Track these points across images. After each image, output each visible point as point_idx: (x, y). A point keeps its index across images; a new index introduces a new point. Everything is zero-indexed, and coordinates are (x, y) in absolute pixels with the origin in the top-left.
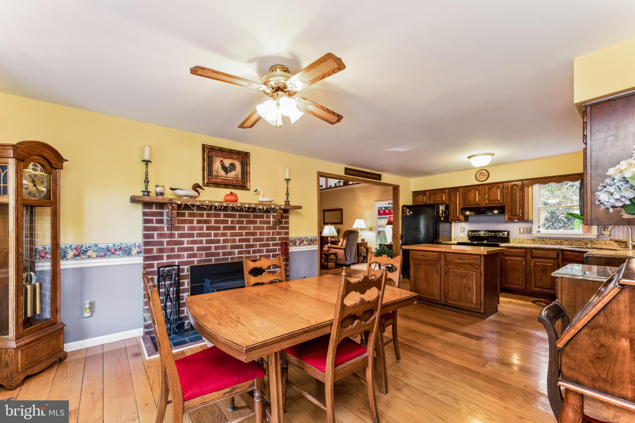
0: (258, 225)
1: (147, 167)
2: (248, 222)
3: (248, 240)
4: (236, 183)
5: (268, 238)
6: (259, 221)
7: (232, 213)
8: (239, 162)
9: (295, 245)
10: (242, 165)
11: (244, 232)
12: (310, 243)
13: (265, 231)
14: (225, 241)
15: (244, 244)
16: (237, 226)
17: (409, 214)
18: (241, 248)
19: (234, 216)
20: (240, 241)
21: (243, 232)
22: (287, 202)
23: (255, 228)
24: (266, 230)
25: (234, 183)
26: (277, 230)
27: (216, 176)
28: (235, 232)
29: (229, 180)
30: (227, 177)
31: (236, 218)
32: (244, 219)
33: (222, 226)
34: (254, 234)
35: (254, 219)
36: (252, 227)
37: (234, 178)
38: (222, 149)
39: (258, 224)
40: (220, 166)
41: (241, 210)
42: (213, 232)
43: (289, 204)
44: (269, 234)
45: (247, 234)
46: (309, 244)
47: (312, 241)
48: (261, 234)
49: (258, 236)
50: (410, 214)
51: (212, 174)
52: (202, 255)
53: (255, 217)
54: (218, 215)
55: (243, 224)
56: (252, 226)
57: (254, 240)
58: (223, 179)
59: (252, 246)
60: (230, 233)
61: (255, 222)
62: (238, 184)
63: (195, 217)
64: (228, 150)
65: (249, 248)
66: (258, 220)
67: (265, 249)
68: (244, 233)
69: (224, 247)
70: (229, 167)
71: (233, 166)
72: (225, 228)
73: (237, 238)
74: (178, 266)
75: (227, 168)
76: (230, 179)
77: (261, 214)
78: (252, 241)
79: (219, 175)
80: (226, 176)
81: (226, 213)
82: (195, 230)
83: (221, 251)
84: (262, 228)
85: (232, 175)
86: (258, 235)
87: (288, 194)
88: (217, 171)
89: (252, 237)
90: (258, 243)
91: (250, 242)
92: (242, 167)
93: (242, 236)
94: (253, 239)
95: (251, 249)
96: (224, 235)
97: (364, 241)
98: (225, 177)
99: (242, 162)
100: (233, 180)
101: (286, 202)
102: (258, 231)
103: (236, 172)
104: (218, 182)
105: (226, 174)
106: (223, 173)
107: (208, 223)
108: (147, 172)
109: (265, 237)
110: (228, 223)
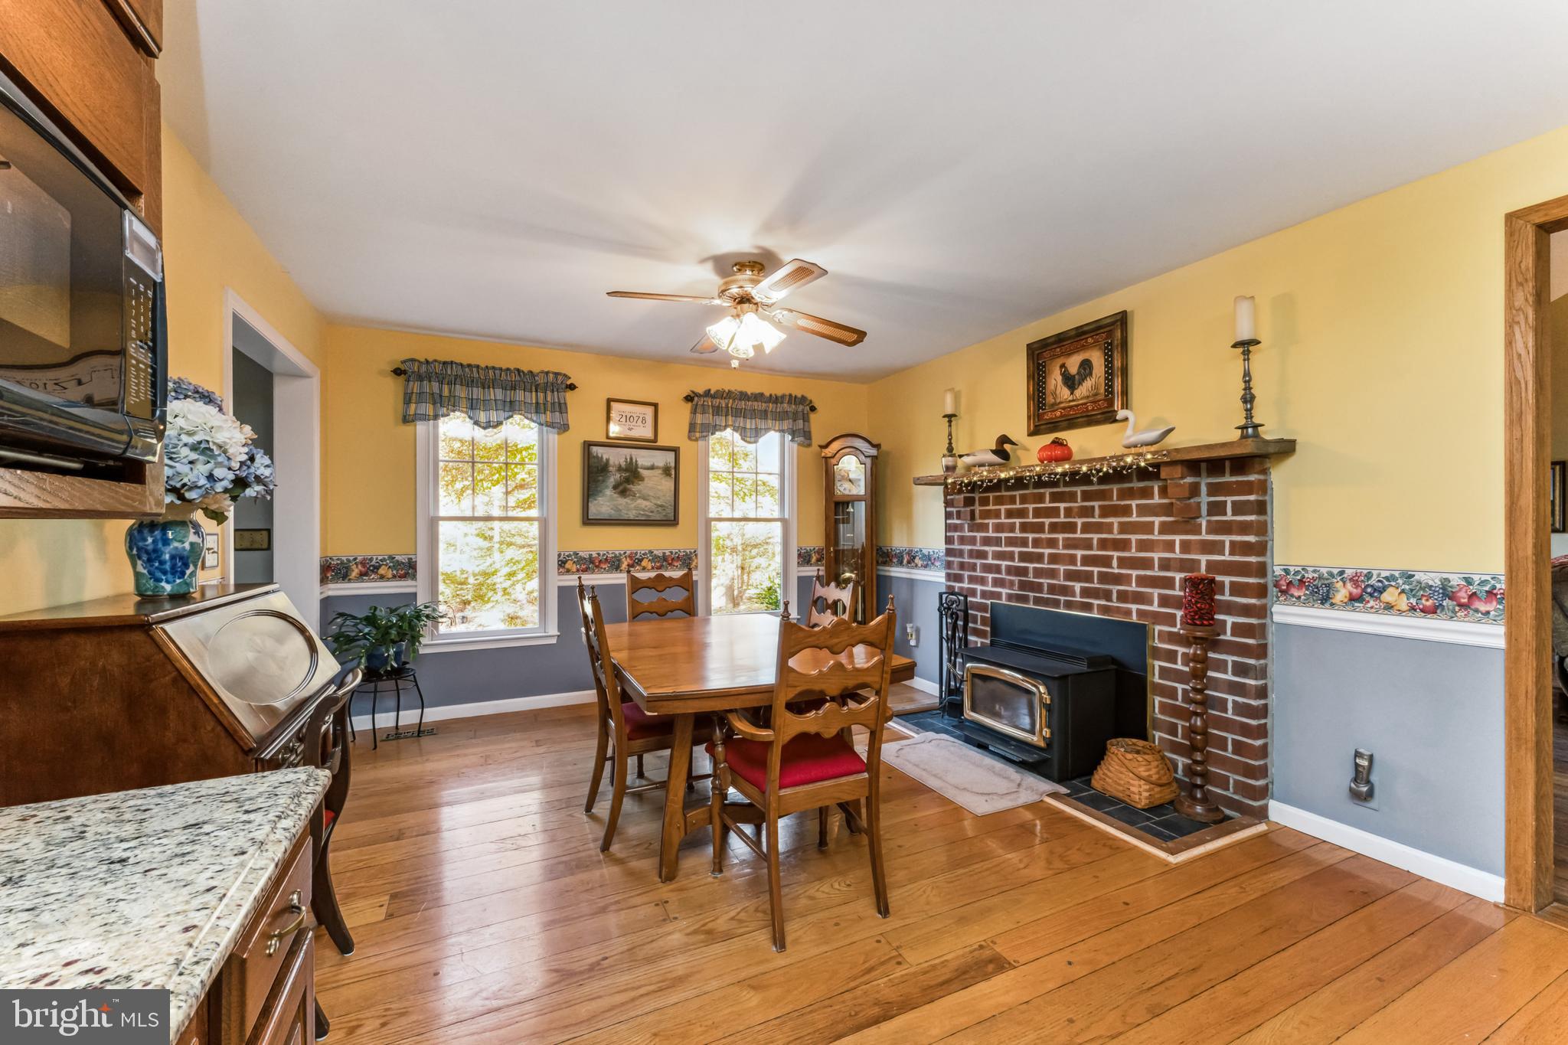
0: (1134, 518)
1: (950, 426)
2: (1106, 512)
3: (1106, 561)
4: (1093, 410)
5: (1169, 559)
6: (1137, 505)
7: (1067, 489)
8: (1100, 348)
10: (1106, 354)
11: (1095, 537)
13: (1156, 536)
14: (1054, 558)
15: (1096, 570)
16: (1080, 521)
18: (1087, 582)
19: (1072, 497)
20: (1087, 560)
21: (1092, 539)
22: (1250, 428)
23: (1125, 528)
24: (1161, 532)
25: (1088, 411)
26: (1200, 533)
27: (1053, 405)
28: (1074, 539)
29: (1077, 406)
30: (1073, 401)
31: (1077, 502)
32: (1096, 504)
33: (1047, 521)
34: (1123, 545)
35: (1123, 503)
36: (1116, 526)
37: (1088, 397)
38: (1062, 336)
39: (1134, 515)
40: (1059, 378)
41: (1086, 479)
42: (1031, 536)
43: (1256, 435)
44: (1169, 546)
45: (1103, 544)
48: (1143, 546)
49: (1133, 553)
51: (1044, 405)
52: (1012, 583)
53: (1125, 494)
54: (1040, 498)
55: (1093, 517)
56: (1115, 521)
57: (1123, 562)
58: (1064, 408)
59: (1118, 579)
60: (1064, 539)
61: (1126, 511)
62: (1098, 409)
63: (1003, 504)
64: (1074, 333)
65: (1108, 584)
66: (1134, 503)
67: (1156, 593)
68: (1095, 542)
69: (1052, 574)
70: (1078, 374)
71: (1086, 365)
72: (1054, 528)
73: (1079, 553)
74: (966, 597)
75: (1074, 376)
76: (1081, 402)
77: (1141, 484)
78: (1115, 563)
79: (1058, 401)
80: (1071, 398)
81: (1055, 490)
82: (1003, 532)
83: (1045, 581)
84: (1148, 528)
85: (1084, 390)
86: (1134, 550)
87: (1248, 399)
88: (1054, 394)
89: (1116, 554)
90: (1134, 573)
91: (1110, 566)
92: (1106, 360)
94: (1120, 559)
95: (1115, 588)
96: (1052, 543)
98: (1070, 401)
99: (1106, 348)
100: (1085, 404)
101: (1243, 428)
102: (1134, 538)
103: (1093, 380)
104: (1056, 417)
105: (1072, 393)
106: (1064, 393)
107: (1023, 517)
108: (950, 434)
109: (1156, 556)
110: (1058, 516)
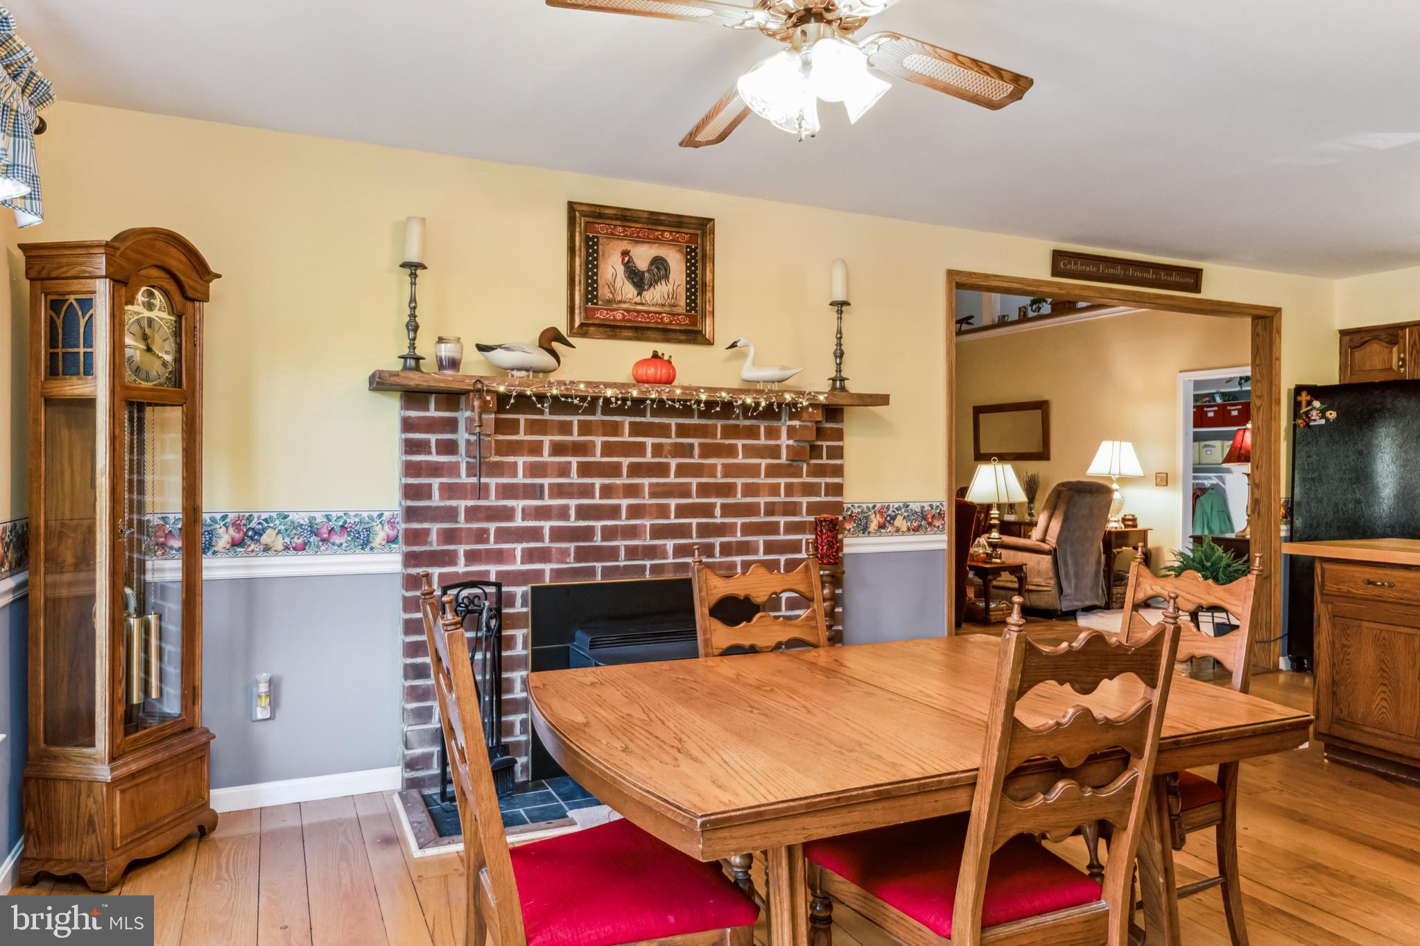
0: (740, 459)
1: (413, 284)
2: (707, 451)
3: (707, 510)
4: (670, 323)
5: (773, 503)
6: (744, 446)
7: (656, 420)
8: (680, 251)
9: (865, 530)
10: (688, 261)
11: (694, 482)
12: (920, 526)
13: (762, 480)
14: (635, 511)
15: (694, 521)
16: (674, 463)
17: (1323, 422)
18: (682, 537)
19: (664, 431)
20: (682, 511)
21: (691, 484)
22: (838, 382)
23: (729, 471)
24: (767, 476)
25: (662, 323)
26: (801, 476)
27: (609, 302)
28: (665, 484)
29: (648, 312)
30: (641, 304)
31: (670, 437)
32: (696, 442)
33: (626, 461)
34: (727, 490)
35: (727, 442)
36: (719, 468)
37: (663, 305)
38: (628, 213)
39: (740, 456)
40: (621, 269)
41: (686, 411)
42: (598, 482)
43: (843, 389)
44: (774, 490)
45: (704, 490)
46: (916, 530)
47: (924, 518)
48: (750, 490)
49: (739, 498)
50: (1327, 420)
51: (596, 297)
52: (565, 553)
53: (730, 432)
54: (615, 429)
55: (692, 456)
56: (719, 462)
57: (727, 510)
58: (628, 311)
59: (721, 530)
60: (651, 485)
61: (731, 451)
62: (677, 324)
63: (545, 434)
64: (646, 215)
65: (709, 537)
66: (740, 443)
67: (761, 540)
68: (694, 488)
69: (631, 532)
70: (649, 271)
71: (660, 267)
72: (635, 470)
73: (673, 503)
74: (498, 585)
75: (643, 273)
76: (652, 309)
77: (748, 423)
78: (718, 511)
79: (619, 298)
80: (638, 299)
81: (638, 419)
82: (545, 476)
83: (621, 544)
84: (753, 471)
85: (656, 295)
86: (739, 495)
87: (839, 355)
88: (611, 286)
89: (719, 501)
90: (739, 521)
91: (713, 516)
92: (688, 268)
93: (688, 495)
94: (724, 506)
95: (717, 541)
96: (632, 491)
97: (1135, 526)
98: (636, 303)
99: (688, 253)
100: (660, 313)
101: (834, 380)
102: (739, 482)
103: (670, 287)
104: (615, 319)
105: (639, 294)
106: (629, 291)
107: (585, 455)
108: (413, 299)
109: (762, 500)
110: (644, 455)
